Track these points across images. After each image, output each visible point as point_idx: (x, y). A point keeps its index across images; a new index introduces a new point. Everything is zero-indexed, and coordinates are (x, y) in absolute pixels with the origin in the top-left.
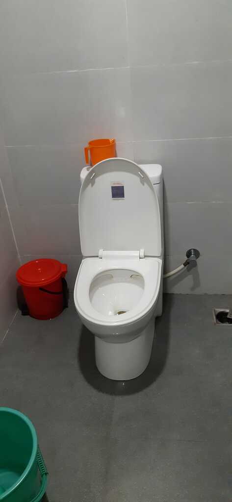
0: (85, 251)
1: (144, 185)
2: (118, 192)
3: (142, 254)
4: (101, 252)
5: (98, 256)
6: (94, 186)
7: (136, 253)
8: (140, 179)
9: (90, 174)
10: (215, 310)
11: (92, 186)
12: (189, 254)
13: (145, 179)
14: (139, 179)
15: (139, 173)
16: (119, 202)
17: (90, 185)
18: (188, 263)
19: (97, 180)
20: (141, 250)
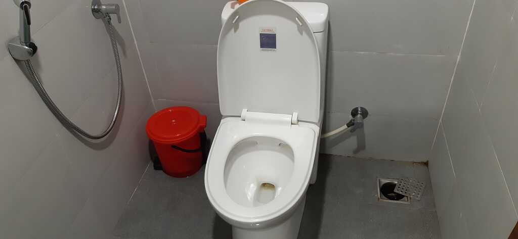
0: (224, 109)
1: (302, 34)
2: (268, 41)
3: (295, 119)
4: (244, 113)
5: (240, 117)
6: (237, 32)
7: (288, 118)
8: (298, 27)
9: (233, 16)
10: (379, 180)
11: (235, 31)
12: (354, 113)
13: (303, 27)
14: (296, 26)
15: (297, 19)
16: (268, 53)
17: (233, 30)
18: (353, 124)
19: (241, 24)
20: (294, 113)
